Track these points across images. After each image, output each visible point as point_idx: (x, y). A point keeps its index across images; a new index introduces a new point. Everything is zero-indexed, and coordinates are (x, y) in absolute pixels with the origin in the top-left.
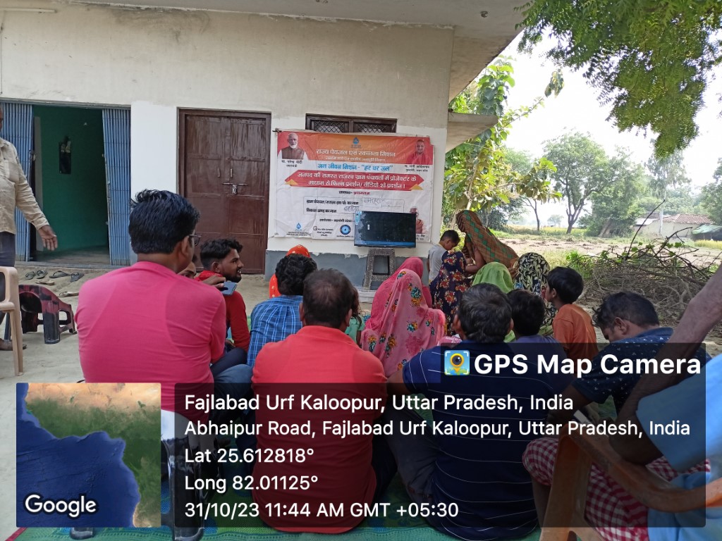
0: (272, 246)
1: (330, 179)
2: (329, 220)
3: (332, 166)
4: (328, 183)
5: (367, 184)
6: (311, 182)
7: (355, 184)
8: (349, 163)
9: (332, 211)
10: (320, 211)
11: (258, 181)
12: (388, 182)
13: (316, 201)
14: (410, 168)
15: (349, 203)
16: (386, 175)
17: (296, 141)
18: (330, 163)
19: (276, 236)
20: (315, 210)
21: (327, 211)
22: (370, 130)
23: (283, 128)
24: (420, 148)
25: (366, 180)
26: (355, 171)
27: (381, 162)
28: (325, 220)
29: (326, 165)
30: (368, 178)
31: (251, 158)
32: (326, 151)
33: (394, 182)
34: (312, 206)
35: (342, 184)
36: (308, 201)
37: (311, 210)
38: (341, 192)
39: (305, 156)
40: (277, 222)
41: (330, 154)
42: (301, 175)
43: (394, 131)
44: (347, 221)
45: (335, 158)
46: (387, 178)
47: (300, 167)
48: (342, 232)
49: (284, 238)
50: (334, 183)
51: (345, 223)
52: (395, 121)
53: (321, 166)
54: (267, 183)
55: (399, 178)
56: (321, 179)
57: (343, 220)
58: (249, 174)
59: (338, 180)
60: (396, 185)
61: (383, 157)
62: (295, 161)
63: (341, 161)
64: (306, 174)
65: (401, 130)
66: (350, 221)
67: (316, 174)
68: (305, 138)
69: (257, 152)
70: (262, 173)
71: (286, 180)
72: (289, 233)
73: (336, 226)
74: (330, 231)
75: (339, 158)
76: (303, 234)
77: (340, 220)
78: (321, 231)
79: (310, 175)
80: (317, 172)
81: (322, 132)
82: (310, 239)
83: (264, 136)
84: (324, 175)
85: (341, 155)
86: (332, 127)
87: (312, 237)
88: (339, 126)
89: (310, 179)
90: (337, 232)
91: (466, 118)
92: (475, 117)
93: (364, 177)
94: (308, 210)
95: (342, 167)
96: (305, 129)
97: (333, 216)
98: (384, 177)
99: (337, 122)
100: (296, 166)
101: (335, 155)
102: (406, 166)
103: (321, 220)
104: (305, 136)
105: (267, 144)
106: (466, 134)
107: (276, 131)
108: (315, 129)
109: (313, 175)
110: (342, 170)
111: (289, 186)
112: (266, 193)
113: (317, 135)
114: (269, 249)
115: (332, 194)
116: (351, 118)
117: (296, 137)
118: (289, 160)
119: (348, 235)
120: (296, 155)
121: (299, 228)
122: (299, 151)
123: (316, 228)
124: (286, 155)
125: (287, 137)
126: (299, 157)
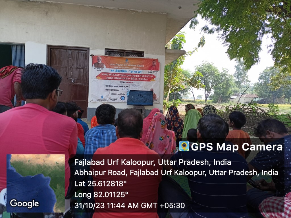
0: (90, 105)
1: (116, 76)
2: (116, 94)
3: (117, 71)
4: (115, 78)
5: (132, 78)
6: (108, 78)
7: (127, 78)
8: (124, 70)
9: (117, 90)
10: (111, 90)
11: (84, 77)
12: (141, 78)
13: (110, 86)
15: (124, 87)
16: (140, 75)
17: (101, 60)
18: (116, 69)
19: (92, 101)
20: (109, 90)
21: (115, 90)
22: (133, 56)
23: (95, 54)
24: (154, 63)
25: (131, 77)
26: (127, 73)
27: (138, 69)
28: (114, 94)
29: (114, 71)
31: (81, 67)
32: (114, 64)
33: (143, 78)
34: (108, 88)
35: (121, 78)
36: (106, 86)
37: (108, 90)
38: (121, 82)
39: (105, 66)
40: (92, 95)
41: (116, 66)
42: (103, 74)
43: (143, 56)
45: (118, 67)
46: (140, 76)
47: (103, 71)
48: (121, 99)
49: (96, 102)
50: (118, 78)
51: (122, 95)
52: (143, 52)
53: (112, 71)
54: (87, 78)
55: (145, 76)
56: (112, 76)
58: (80, 74)
59: (119, 77)
60: (144, 79)
61: (139, 67)
62: (100, 68)
63: (120, 68)
64: (105, 74)
65: (146, 56)
66: (125, 94)
67: (110, 74)
68: (105, 59)
69: (83, 65)
70: (85, 74)
71: (96, 77)
72: (98, 100)
73: (119, 96)
74: (116, 99)
75: (120, 67)
76: (104, 100)
77: (120, 94)
78: (112, 99)
79: (107, 75)
80: (110, 73)
81: (112, 56)
82: (107, 102)
83: (86, 58)
84: (113, 75)
85: (120, 66)
86: (116, 54)
87: (108, 101)
88: (119, 54)
89: (107, 76)
90: (119, 99)
91: (173, 51)
92: (176, 51)
93: (130, 75)
94: (106, 90)
95: (121, 71)
96: (104, 54)
97: (117, 92)
98: (139, 76)
99: (118, 52)
100: (101, 71)
101: (118, 66)
102: (148, 71)
103: (112, 94)
104: (104, 58)
105: (88, 61)
106: (172, 59)
107: (92, 55)
108: (109, 55)
109: (108, 74)
110: (121, 72)
111: (97, 79)
112: (87, 82)
113: (110, 57)
114: (89, 107)
115: (117, 83)
116: (125, 51)
117: (101, 58)
118: (97, 68)
119: (124, 100)
120: (101, 66)
121: (102, 98)
122: (102, 64)
123: (110, 98)
124: (96, 66)
125: (97, 58)
126: (102, 67)
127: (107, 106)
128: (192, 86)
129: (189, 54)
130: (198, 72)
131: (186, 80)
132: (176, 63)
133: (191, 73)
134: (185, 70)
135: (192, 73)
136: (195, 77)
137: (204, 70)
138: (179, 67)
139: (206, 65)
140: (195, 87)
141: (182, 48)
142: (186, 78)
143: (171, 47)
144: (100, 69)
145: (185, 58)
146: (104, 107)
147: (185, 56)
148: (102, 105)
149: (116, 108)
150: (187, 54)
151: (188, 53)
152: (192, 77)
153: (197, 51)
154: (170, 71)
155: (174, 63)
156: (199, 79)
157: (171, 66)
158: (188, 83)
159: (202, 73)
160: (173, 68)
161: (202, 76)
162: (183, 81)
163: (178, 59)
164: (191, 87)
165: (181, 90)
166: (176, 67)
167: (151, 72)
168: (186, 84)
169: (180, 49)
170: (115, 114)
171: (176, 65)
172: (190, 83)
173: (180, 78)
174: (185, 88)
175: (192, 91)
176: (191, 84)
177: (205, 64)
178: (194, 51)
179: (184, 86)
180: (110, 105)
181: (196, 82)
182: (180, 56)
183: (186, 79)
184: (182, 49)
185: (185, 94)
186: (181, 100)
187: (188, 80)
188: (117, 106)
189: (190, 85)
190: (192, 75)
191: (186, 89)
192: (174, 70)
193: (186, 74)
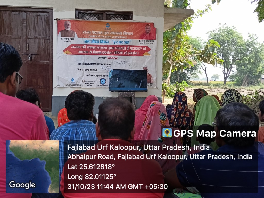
0: (56, 93)
1: (92, 50)
2: (93, 76)
3: (93, 41)
4: (91, 52)
5: (116, 52)
6: (80, 52)
7: (108, 52)
8: (104, 40)
9: (94, 70)
10: (86, 70)
11: (45, 52)
12: (129, 51)
13: (84, 64)
14: (142, 42)
15: (104, 64)
16: (127, 46)
17: (70, 26)
18: (92, 39)
19: (58, 87)
20: (83, 70)
21: (91, 70)
22: (116, 19)
23: (61, 18)
24: (148, 29)
25: (115, 50)
26: (108, 44)
27: (124, 39)
28: (90, 75)
29: (90, 41)
30: (116, 48)
31: (40, 37)
32: (89, 32)
33: (132, 51)
34: (81, 67)
35: (100, 52)
36: (78, 64)
37: (80, 70)
38: (100, 58)
39: (76, 35)
40: (58, 78)
41: (92, 34)
42: (73, 47)
43: (131, 19)
44: (104, 76)
45: (95, 36)
46: (128, 48)
47: (73, 42)
48: (101, 83)
49: (64, 87)
50: (95, 52)
51: (102, 77)
52: (131, 13)
53: (86, 41)
54: (51, 53)
55: (135, 48)
56: (86, 49)
57: (101, 75)
58: (39, 47)
59: (97, 50)
60: (134, 53)
61: (125, 35)
62: (69, 38)
63: (99, 38)
64: (76, 47)
65: (136, 18)
66: (106, 76)
67: (83, 47)
68: (75, 24)
69: (44, 33)
70: (48, 46)
71: (64, 51)
72: (67, 85)
73: (97, 79)
74: (93, 83)
75: (98, 36)
76: (75, 85)
77: (99, 76)
78: (87, 83)
79: (79, 47)
80: (84, 45)
81: (86, 20)
82: (81, 88)
83: (49, 23)
84: (88, 47)
85: (99, 34)
86: (92, 17)
87: (81, 86)
88: (97, 16)
89: (79, 49)
90: (97, 83)
91: (175, 11)
92: (180, 9)
93: (113, 48)
94: (79, 69)
95: (99, 42)
96: (75, 18)
97: (95, 73)
98: (126, 48)
99: (95, 14)
100: (70, 41)
101: (95, 34)
102: (139, 41)
103: (87, 76)
104: (75, 22)
105: (51, 28)
106: (174, 22)
107: (56, 20)
108: (82, 18)
109: (81, 47)
110: (99, 44)
111: (66, 54)
112: (51, 59)
113: (82, 22)
114: (54, 95)
115: (94, 59)
116: (104, 11)
117: (69, 23)
118: (65, 38)
119: (105, 84)
120: (70, 35)
121: (73, 81)
122: (72, 32)
123: (84, 81)
124: (63, 35)
125: (64, 24)
126: (72, 36)
127: (81, 93)
128: (205, 62)
129: (199, 15)
130: (213, 40)
131: (194, 53)
132: (180, 27)
133: (203, 41)
134: (193, 37)
135: (204, 43)
136: (209, 48)
137: (222, 38)
138: (184, 33)
139: (224, 30)
140: (209, 62)
141: (188, 6)
142: (195, 49)
143: (173, 5)
144: (70, 40)
145: (193, 20)
146: (76, 95)
147: (193, 17)
148: (74, 92)
149: (95, 95)
150: (196, 15)
151: (198, 12)
152: (203, 49)
153: (211, 10)
154: (172, 40)
155: (177, 27)
156: (214, 51)
157: (173, 32)
158: (199, 57)
159: (218, 42)
160: (176, 35)
161: (219, 46)
162: (190, 54)
163: (182, 22)
164: (203, 62)
165: (188, 68)
166: (180, 34)
167: (144, 42)
168: (195, 59)
169: (185, 7)
170: (93, 104)
171: (179, 30)
172: (201, 56)
173: (186, 49)
174: (194, 64)
175: (204, 69)
176: (202, 59)
177: (223, 28)
178: (206, 10)
179: (192, 61)
180: (85, 92)
181: (210, 56)
182: (185, 18)
183: (195, 51)
184: (188, 8)
185: (194, 74)
186: (187, 83)
187: (197, 53)
188: (95, 93)
189: (201, 61)
190: (204, 44)
191: (195, 66)
192: (177, 38)
193: (195, 44)
